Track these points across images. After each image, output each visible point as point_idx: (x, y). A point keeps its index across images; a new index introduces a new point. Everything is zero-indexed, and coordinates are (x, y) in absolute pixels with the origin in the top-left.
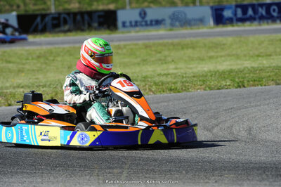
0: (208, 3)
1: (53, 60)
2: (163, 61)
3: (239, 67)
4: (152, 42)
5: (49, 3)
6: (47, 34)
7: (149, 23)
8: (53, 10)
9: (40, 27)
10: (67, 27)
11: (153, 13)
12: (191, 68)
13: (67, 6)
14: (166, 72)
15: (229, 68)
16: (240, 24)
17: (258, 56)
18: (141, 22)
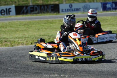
0: (100, 1)
1: (31, 26)
5: (29, 1)
6: (29, 15)
7: (73, 10)
8: (31, 4)
9: (25, 11)
10: (37, 12)
11: (75, 5)
13: (37, 2)
16: (114, 10)
18: (70, 10)
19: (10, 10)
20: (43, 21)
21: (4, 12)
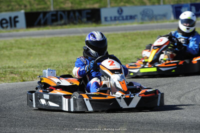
0: (170, 2)
2: (138, 47)
4: (128, 32)
5: (48, 3)
6: (49, 27)
7: (125, 18)
8: (52, 9)
9: (42, 22)
10: (63, 22)
11: (128, 10)
13: (62, 6)
18: (118, 18)
19: (17, 19)
20: (73, 37)
21: (7, 22)
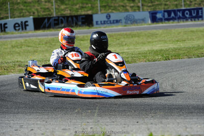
0: (148, 10)
2: (121, 45)
3: (166, 48)
4: (114, 33)
5: (52, 11)
6: (51, 29)
7: (112, 22)
8: (55, 16)
9: (47, 25)
10: (63, 25)
11: (115, 16)
12: (137, 49)
13: (63, 12)
14: (122, 51)
15: (160, 48)
16: (166, 22)
17: (178, 41)
18: (107, 22)
19: (27, 23)
21: (19, 26)
